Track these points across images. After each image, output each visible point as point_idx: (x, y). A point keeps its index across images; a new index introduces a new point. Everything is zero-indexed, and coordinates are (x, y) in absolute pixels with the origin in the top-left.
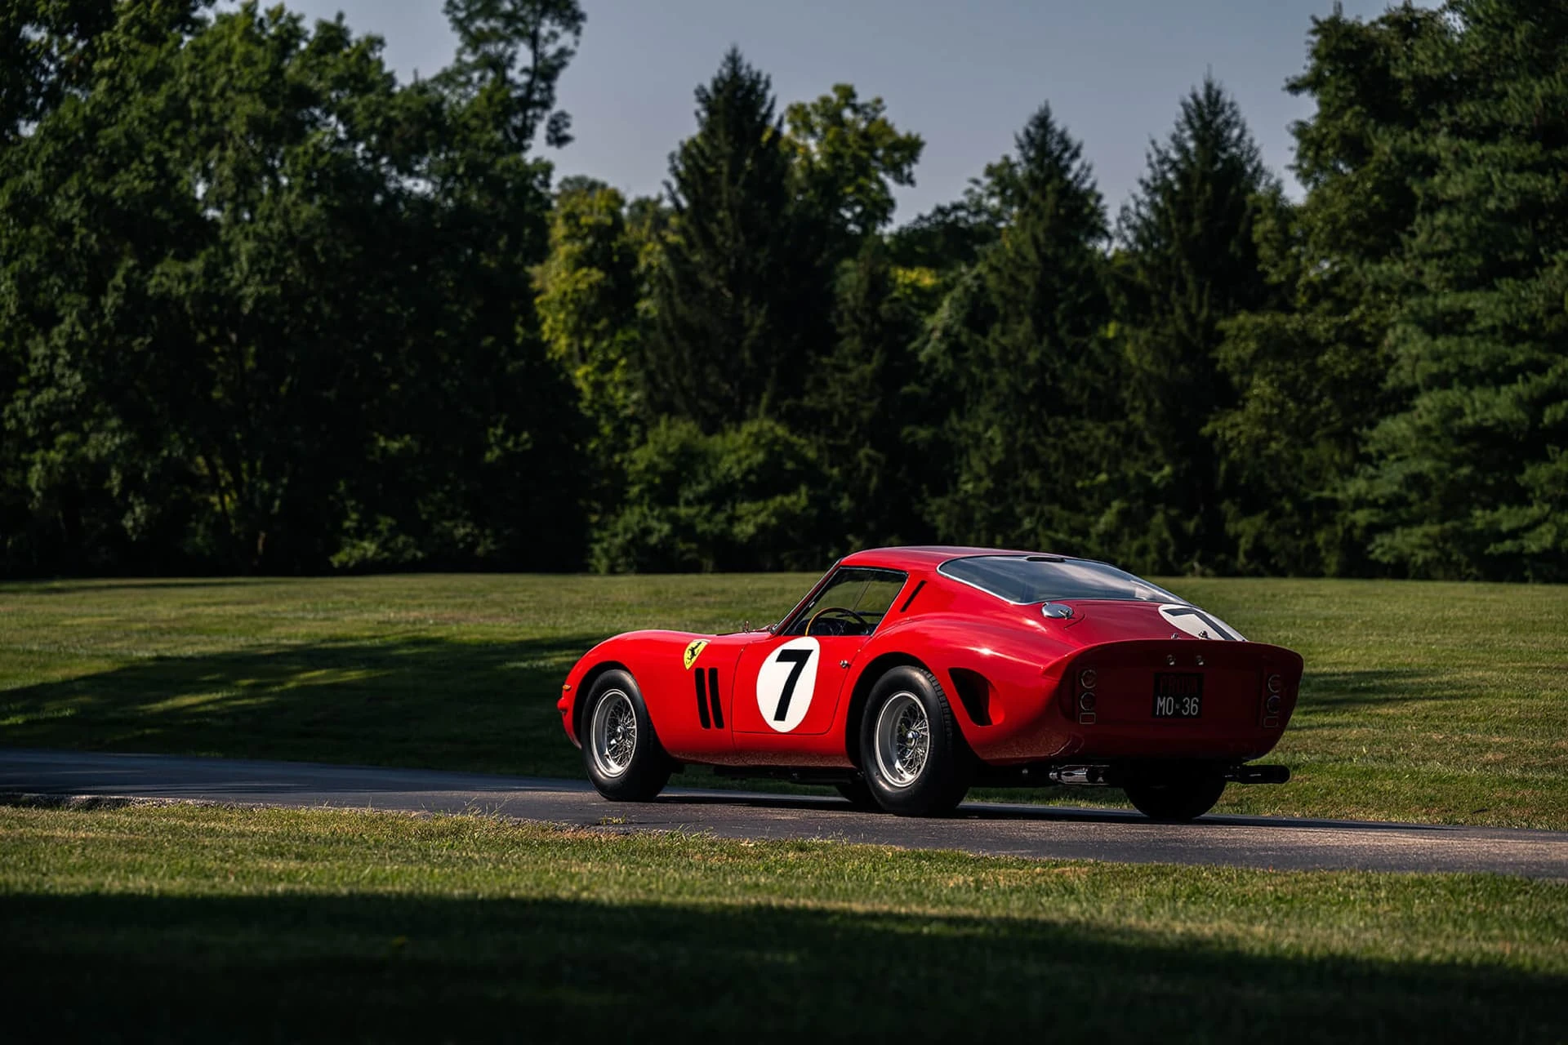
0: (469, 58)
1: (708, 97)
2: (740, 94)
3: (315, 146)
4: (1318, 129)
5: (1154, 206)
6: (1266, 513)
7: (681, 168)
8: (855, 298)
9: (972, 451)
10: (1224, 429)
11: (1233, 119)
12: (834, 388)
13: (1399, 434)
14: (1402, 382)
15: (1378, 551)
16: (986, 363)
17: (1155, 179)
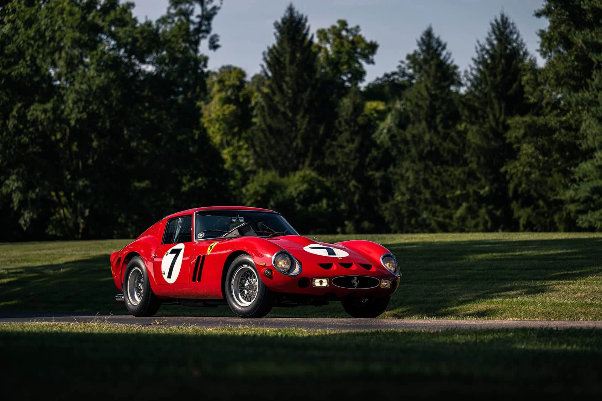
0: (173, 11)
1: (280, 26)
2: (294, 24)
3: (101, 51)
4: (549, 33)
5: (479, 70)
6: (532, 207)
7: (268, 59)
8: (347, 114)
9: (400, 182)
10: (511, 169)
11: (514, 31)
12: (338, 155)
13: (587, 169)
14: (588, 146)
15: (580, 222)
16: (406, 143)
17: (479, 58)
